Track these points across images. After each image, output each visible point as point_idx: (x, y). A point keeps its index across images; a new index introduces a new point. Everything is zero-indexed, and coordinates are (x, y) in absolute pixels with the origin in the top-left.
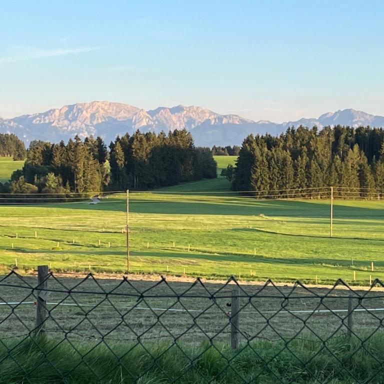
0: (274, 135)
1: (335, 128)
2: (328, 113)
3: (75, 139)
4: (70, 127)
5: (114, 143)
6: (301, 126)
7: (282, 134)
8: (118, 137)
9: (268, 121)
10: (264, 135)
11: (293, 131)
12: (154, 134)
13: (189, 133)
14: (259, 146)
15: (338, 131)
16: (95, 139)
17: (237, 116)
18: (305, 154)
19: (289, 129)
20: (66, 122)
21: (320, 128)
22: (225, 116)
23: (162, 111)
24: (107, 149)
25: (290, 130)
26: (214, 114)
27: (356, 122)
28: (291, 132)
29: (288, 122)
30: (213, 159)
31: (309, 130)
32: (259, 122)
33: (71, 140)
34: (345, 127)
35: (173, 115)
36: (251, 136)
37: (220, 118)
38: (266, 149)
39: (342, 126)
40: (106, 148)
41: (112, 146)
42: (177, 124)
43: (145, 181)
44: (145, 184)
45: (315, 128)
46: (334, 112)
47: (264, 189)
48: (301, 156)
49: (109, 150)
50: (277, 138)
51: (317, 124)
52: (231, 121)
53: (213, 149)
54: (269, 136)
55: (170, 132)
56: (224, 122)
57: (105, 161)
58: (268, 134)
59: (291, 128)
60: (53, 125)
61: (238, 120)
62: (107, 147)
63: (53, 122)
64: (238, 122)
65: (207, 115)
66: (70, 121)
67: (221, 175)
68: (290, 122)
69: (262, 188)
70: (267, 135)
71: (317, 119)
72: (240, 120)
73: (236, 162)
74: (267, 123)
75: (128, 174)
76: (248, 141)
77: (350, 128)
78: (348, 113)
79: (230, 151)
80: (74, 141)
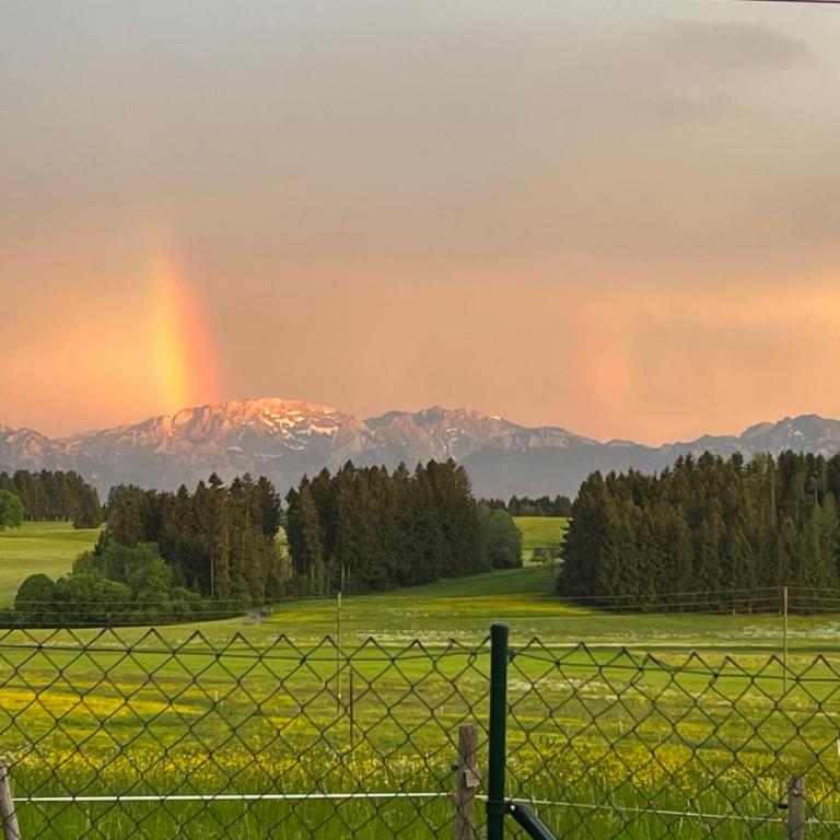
0: (646, 472)
1: (782, 458)
2: (763, 424)
3: (210, 481)
4: (194, 457)
5: (297, 490)
6: (707, 453)
7: (667, 470)
8: (305, 477)
9: (630, 442)
10: (626, 474)
11: (689, 462)
12: (384, 469)
13: (461, 468)
14: (614, 496)
15: (789, 461)
16: (255, 480)
17: (561, 430)
18: (716, 517)
19: (681, 459)
20: (186, 445)
21: (748, 458)
22: (536, 432)
23: (396, 419)
24: (282, 504)
25: (683, 463)
26: (512, 425)
27: (824, 445)
28: (684, 465)
29: (673, 443)
30: (513, 524)
31: (725, 461)
32: (609, 443)
33: (202, 484)
34: (805, 454)
35: (420, 428)
36: (598, 473)
37: (525, 434)
38: (630, 503)
39: (796, 452)
40: (278, 501)
41: (292, 496)
42: (430, 450)
43: (364, 575)
44: (365, 580)
45: (737, 458)
46: (775, 422)
47: (627, 592)
48: (707, 519)
49: (285, 506)
50: (655, 478)
51: (739, 448)
52: (547, 442)
53: (511, 503)
54: (638, 473)
55: (420, 465)
56: (532, 444)
57: (276, 531)
58: (635, 471)
59: (685, 458)
60: (157, 451)
61: (563, 439)
62: (282, 498)
63: (159, 444)
64: (564, 443)
65: (496, 427)
66: (195, 442)
67: (532, 560)
68: (678, 444)
69: (622, 591)
70: (631, 472)
71: (738, 435)
72: (566, 437)
73: (566, 532)
74: (626, 445)
75: (326, 559)
76: (592, 486)
77: (816, 456)
78: (808, 423)
79: (545, 507)
80: (208, 485)
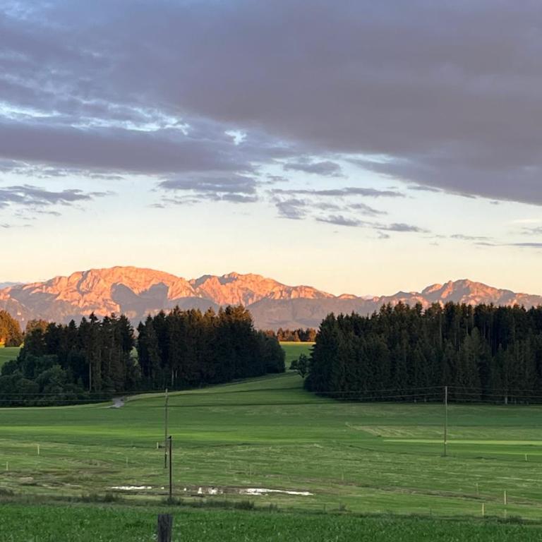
0: (363, 314)
1: (446, 306)
2: (436, 285)
3: (90, 318)
4: (81, 302)
5: (144, 324)
6: (400, 302)
7: (375, 313)
8: (150, 316)
9: (353, 296)
10: (350, 315)
11: (389, 308)
12: (199, 312)
13: (247, 311)
14: (342, 329)
15: (451, 308)
16: (118, 317)
17: (311, 288)
18: (405, 341)
19: (384, 306)
20: (76, 295)
21: (426, 305)
22: (295, 288)
23: (208, 280)
24: (134, 333)
25: (386, 309)
26: (280, 284)
27: (474, 298)
28: (386, 310)
29: (380, 296)
30: (280, 346)
31: (411, 308)
32: (341, 296)
33: (84, 319)
34: (461, 304)
35: (223, 286)
36: (332, 314)
37: (289, 290)
38: (352, 334)
39: (455, 303)
40: (133, 331)
41: (141, 327)
42: (228, 298)
43: (186, 377)
44: (187, 380)
45: (419, 306)
46: (443, 284)
47: (350, 389)
48: (400, 344)
49: (136, 334)
50: (367, 318)
51: (420, 299)
52: (302, 295)
53: (278, 333)
54: (357, 315)
55: (221, 309)
56: (292, 297)
57: (132, 349)
58: (355, 313)
59: (386, 306)
60: (58, 298)
61: (312, 293)
62: (135, 329)
63: (59, 294)
64: (313, 296)
65: (270, 286)
66: (83, 294)
67: (291, 368)
68: (383, 297)
69: (346, 388)
70: (353, 314)
71: (420, 292)
72: (314, 293)
73: (312, 352)
74: (351, 297)
75: (163, 366)
76: (329, 323)
77: (467, 305)
78: (463, 286)
79: (304, 336)
80: (89, 320)
